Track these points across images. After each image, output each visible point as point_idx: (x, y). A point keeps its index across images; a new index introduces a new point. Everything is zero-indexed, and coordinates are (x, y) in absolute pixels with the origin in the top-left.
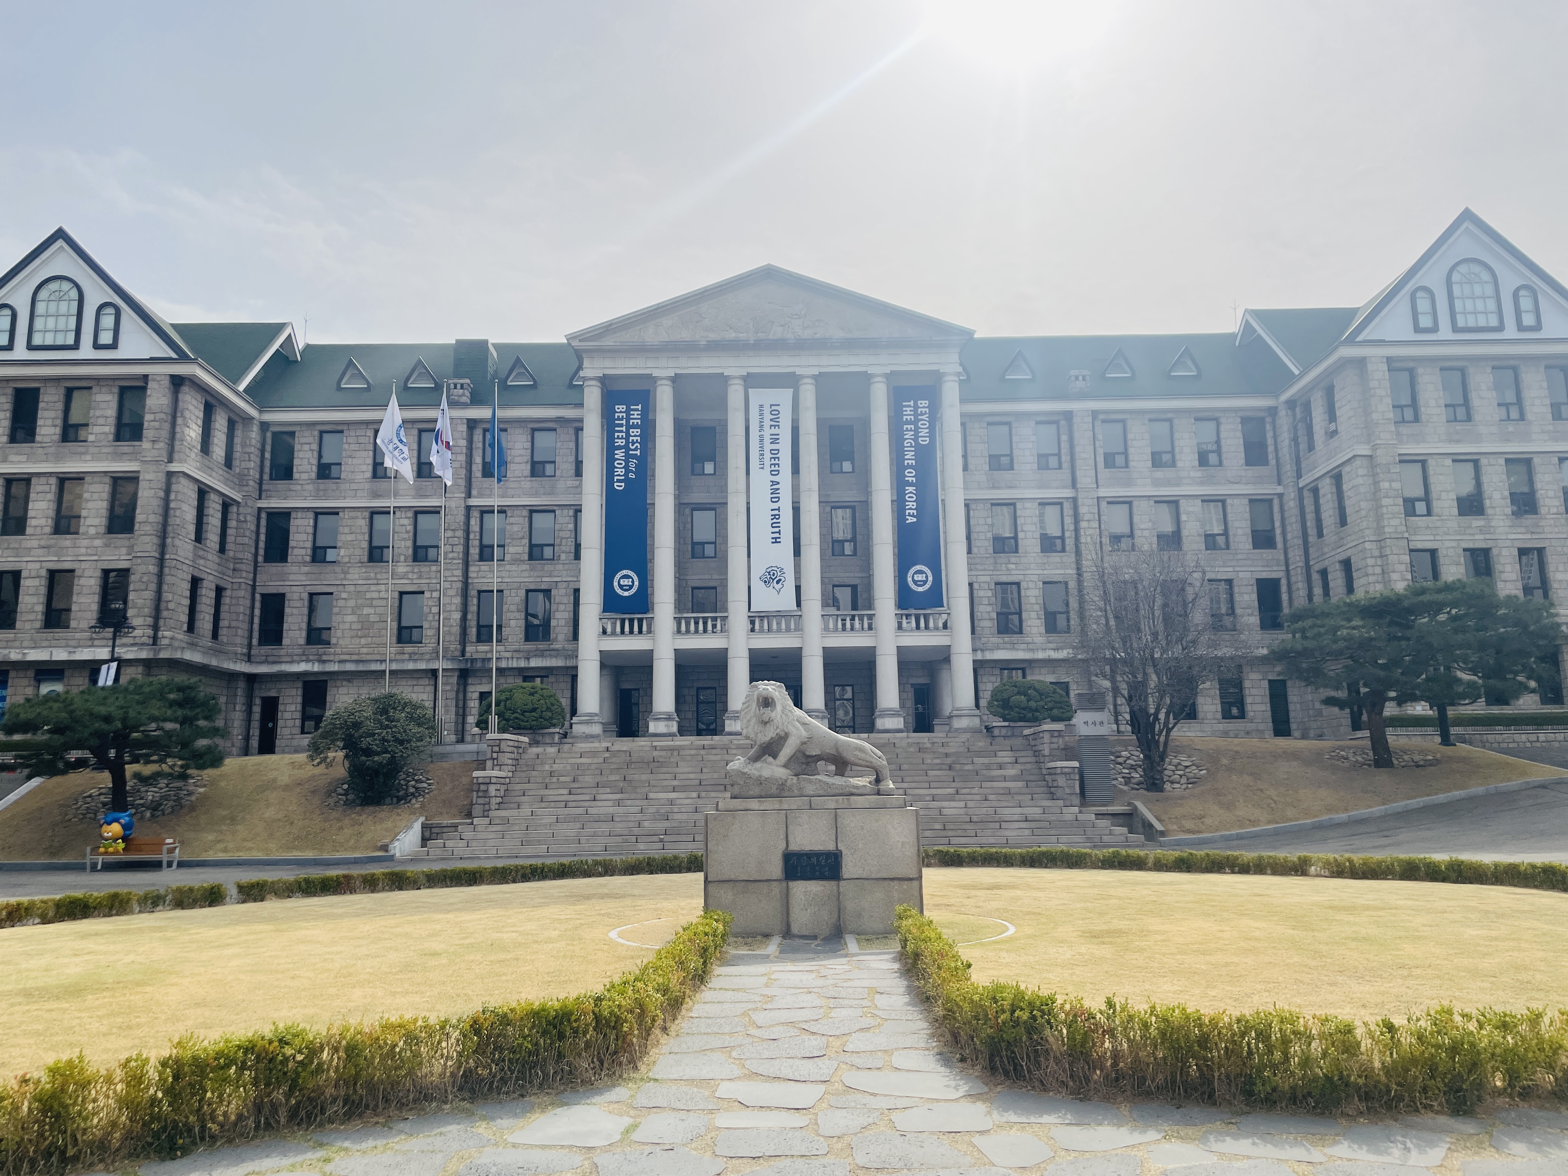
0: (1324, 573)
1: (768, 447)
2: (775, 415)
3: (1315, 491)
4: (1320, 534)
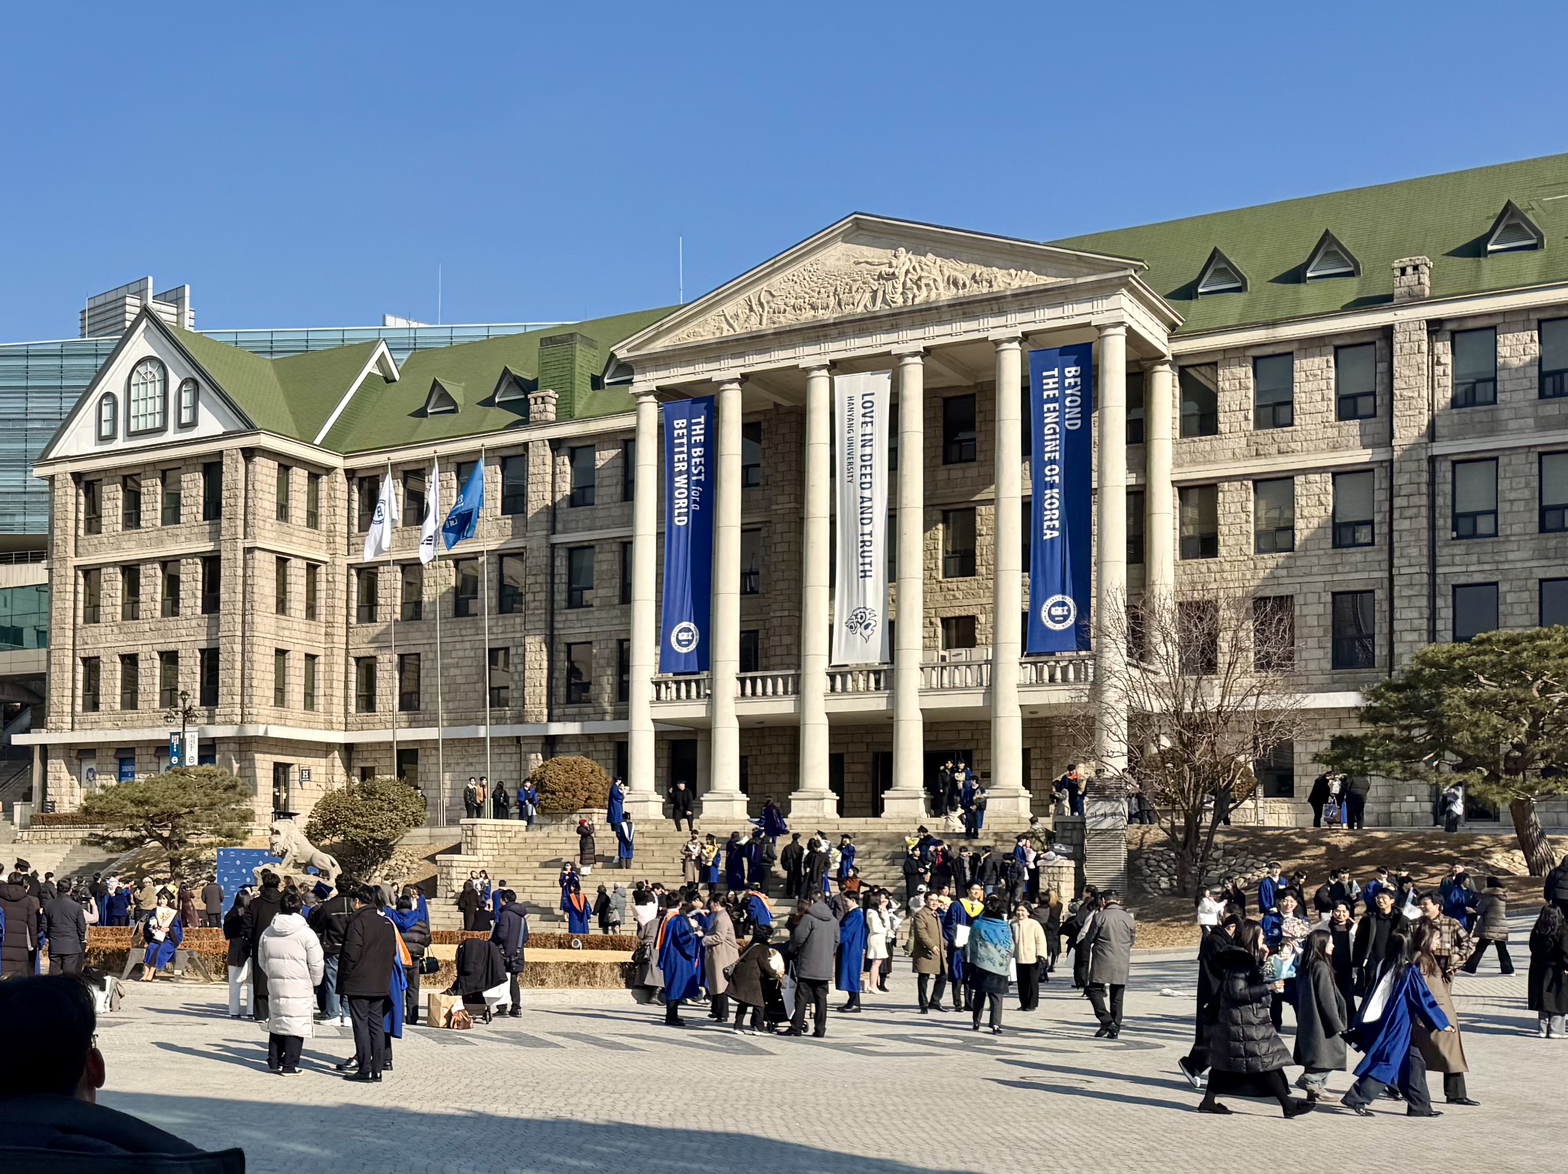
1: (858, 452)
2: (868, 406)
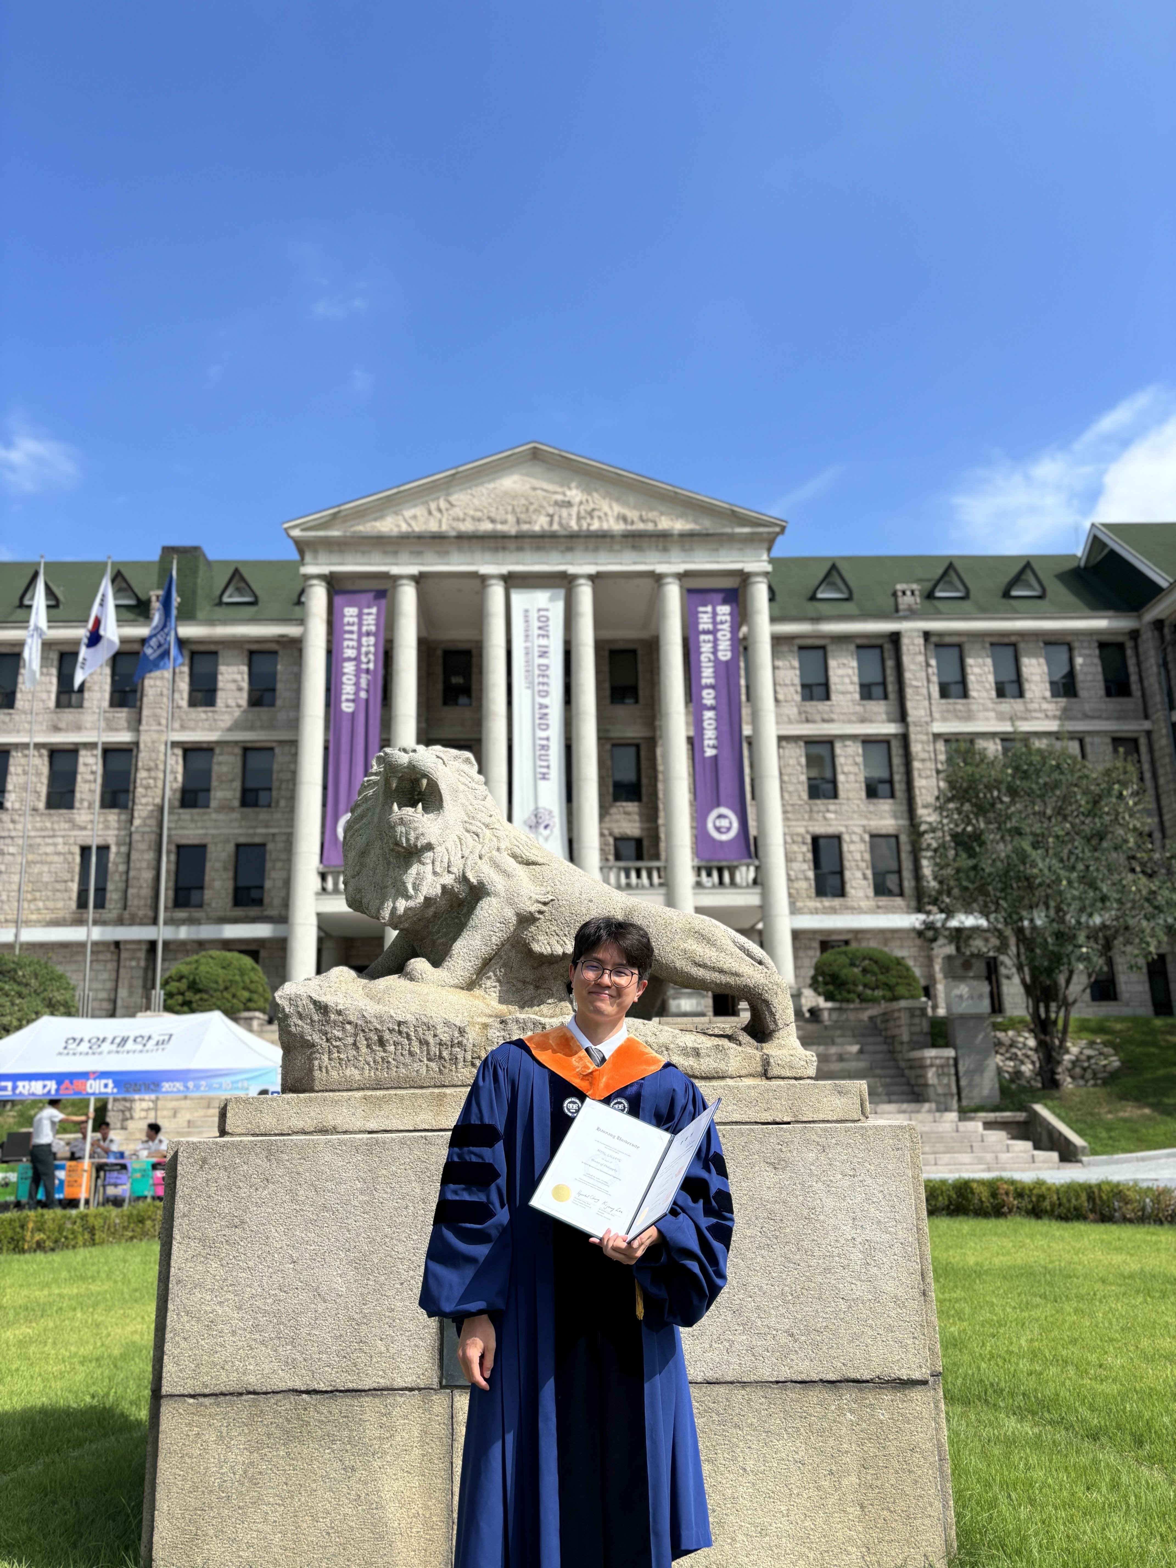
1: (536, 662)
2: (543, 620)
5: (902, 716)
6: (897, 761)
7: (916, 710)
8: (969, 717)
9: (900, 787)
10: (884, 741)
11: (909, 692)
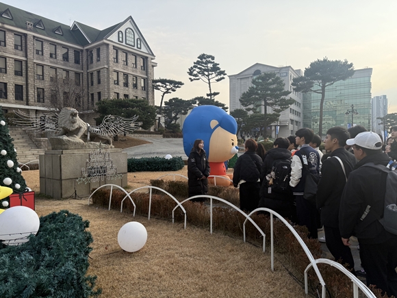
0: (92, 95)
3: (92, 74)
4: (92, 85)
5: (26, 56)
6: (24, 67)
7: (30, 56)
8: (43, 60)
9: (24, 74)
10: (21, 61)
11: (28, 50)
